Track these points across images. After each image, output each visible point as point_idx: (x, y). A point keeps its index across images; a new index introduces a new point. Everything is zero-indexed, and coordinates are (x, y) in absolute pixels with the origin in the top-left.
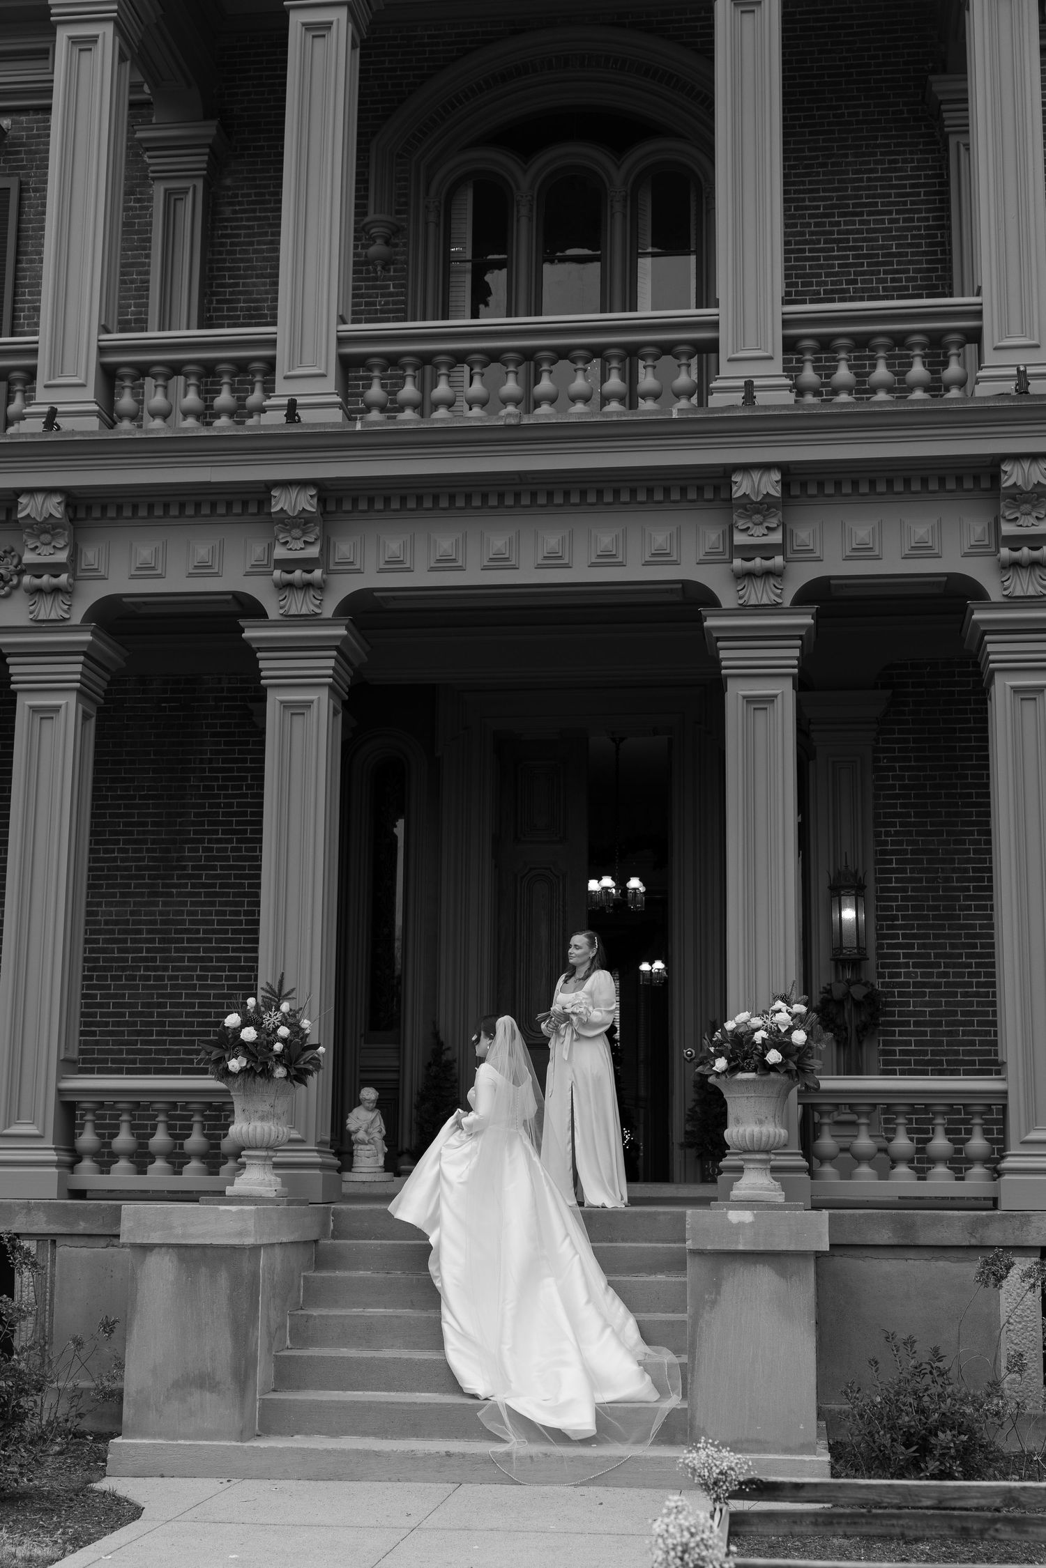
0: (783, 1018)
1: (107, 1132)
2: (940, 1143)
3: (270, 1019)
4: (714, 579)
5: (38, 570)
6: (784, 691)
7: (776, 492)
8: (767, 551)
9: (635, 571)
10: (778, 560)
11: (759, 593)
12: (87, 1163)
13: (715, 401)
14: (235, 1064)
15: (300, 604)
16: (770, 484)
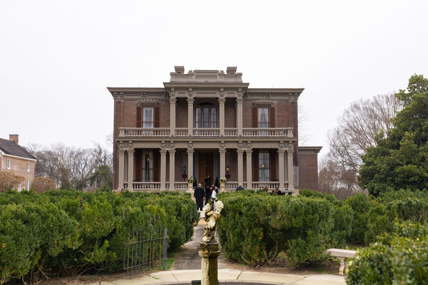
0: (224, 179)
1: (177, 186)
2: (234, 186)
3: (192, 179)
4: (219, 148)
5: (171, 146)
6: (224, 156)
7: (224, 143)
8: (223, 146)
9: (214, 147)
10: (224, 147)
11: (222, 149)
12: (176, 188)
13: (220, 135)
14: (190, 182)
15: (190, 149)
16: (224, 142)
